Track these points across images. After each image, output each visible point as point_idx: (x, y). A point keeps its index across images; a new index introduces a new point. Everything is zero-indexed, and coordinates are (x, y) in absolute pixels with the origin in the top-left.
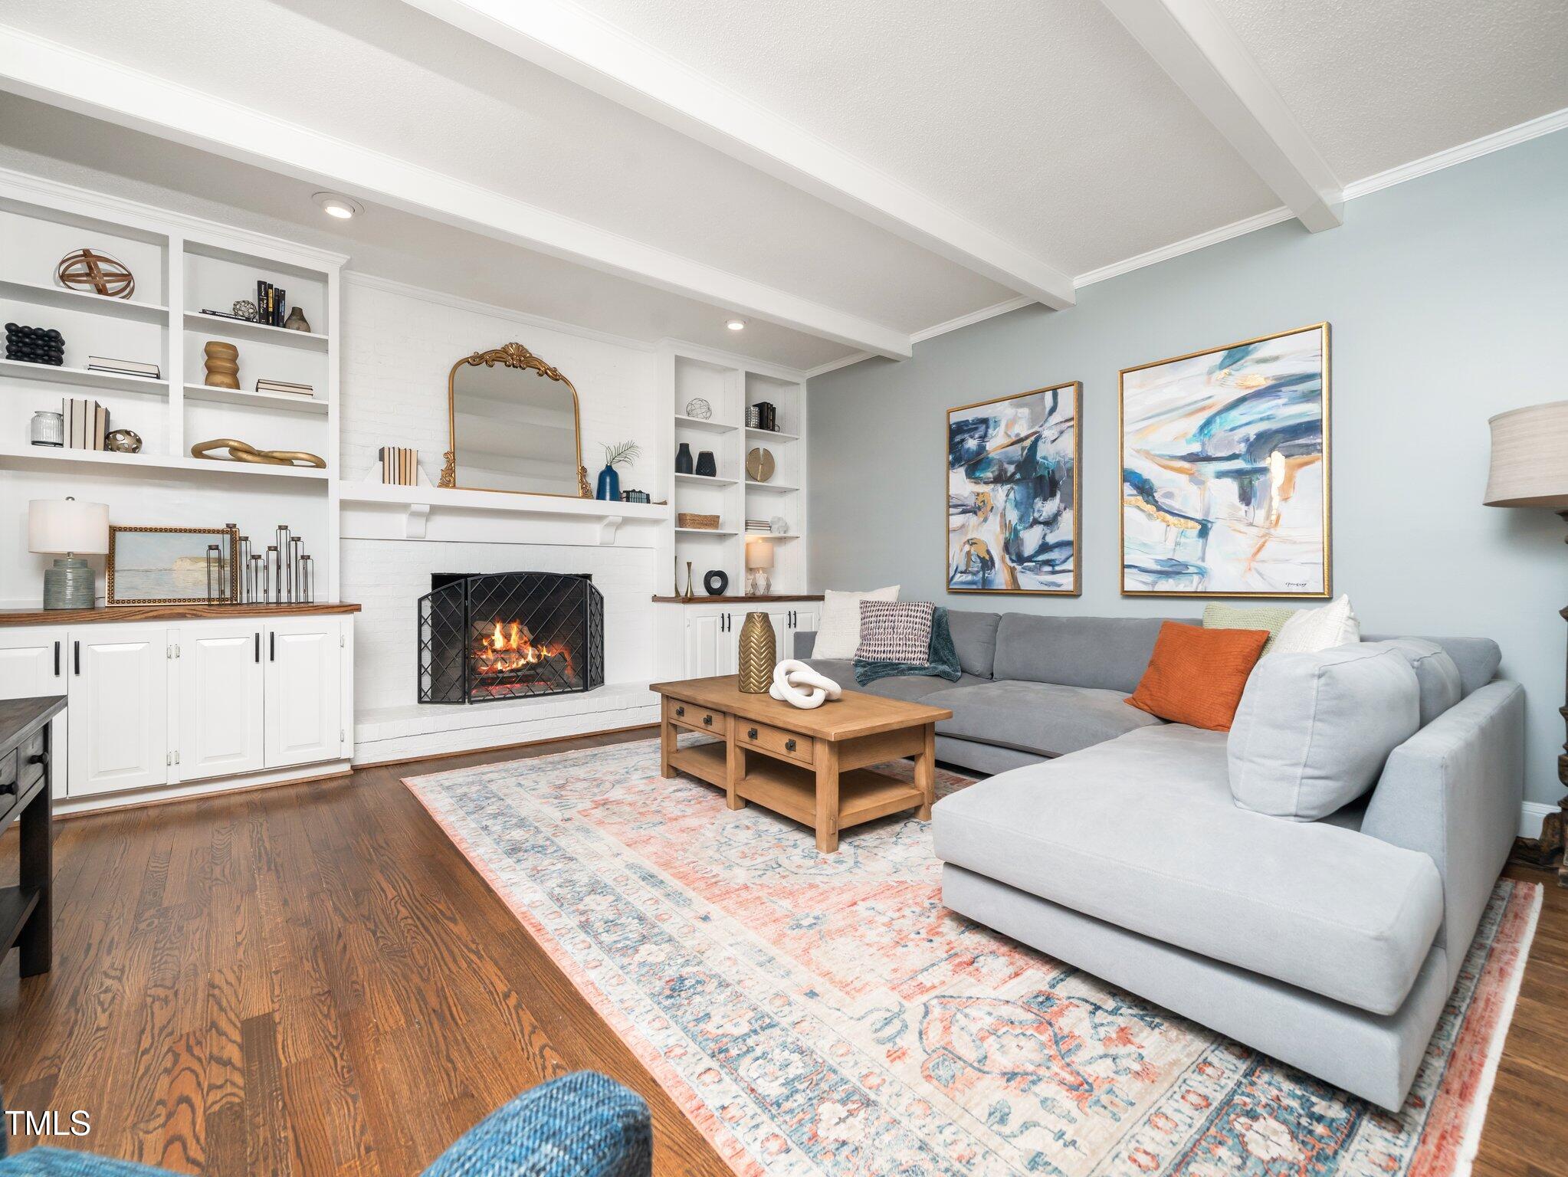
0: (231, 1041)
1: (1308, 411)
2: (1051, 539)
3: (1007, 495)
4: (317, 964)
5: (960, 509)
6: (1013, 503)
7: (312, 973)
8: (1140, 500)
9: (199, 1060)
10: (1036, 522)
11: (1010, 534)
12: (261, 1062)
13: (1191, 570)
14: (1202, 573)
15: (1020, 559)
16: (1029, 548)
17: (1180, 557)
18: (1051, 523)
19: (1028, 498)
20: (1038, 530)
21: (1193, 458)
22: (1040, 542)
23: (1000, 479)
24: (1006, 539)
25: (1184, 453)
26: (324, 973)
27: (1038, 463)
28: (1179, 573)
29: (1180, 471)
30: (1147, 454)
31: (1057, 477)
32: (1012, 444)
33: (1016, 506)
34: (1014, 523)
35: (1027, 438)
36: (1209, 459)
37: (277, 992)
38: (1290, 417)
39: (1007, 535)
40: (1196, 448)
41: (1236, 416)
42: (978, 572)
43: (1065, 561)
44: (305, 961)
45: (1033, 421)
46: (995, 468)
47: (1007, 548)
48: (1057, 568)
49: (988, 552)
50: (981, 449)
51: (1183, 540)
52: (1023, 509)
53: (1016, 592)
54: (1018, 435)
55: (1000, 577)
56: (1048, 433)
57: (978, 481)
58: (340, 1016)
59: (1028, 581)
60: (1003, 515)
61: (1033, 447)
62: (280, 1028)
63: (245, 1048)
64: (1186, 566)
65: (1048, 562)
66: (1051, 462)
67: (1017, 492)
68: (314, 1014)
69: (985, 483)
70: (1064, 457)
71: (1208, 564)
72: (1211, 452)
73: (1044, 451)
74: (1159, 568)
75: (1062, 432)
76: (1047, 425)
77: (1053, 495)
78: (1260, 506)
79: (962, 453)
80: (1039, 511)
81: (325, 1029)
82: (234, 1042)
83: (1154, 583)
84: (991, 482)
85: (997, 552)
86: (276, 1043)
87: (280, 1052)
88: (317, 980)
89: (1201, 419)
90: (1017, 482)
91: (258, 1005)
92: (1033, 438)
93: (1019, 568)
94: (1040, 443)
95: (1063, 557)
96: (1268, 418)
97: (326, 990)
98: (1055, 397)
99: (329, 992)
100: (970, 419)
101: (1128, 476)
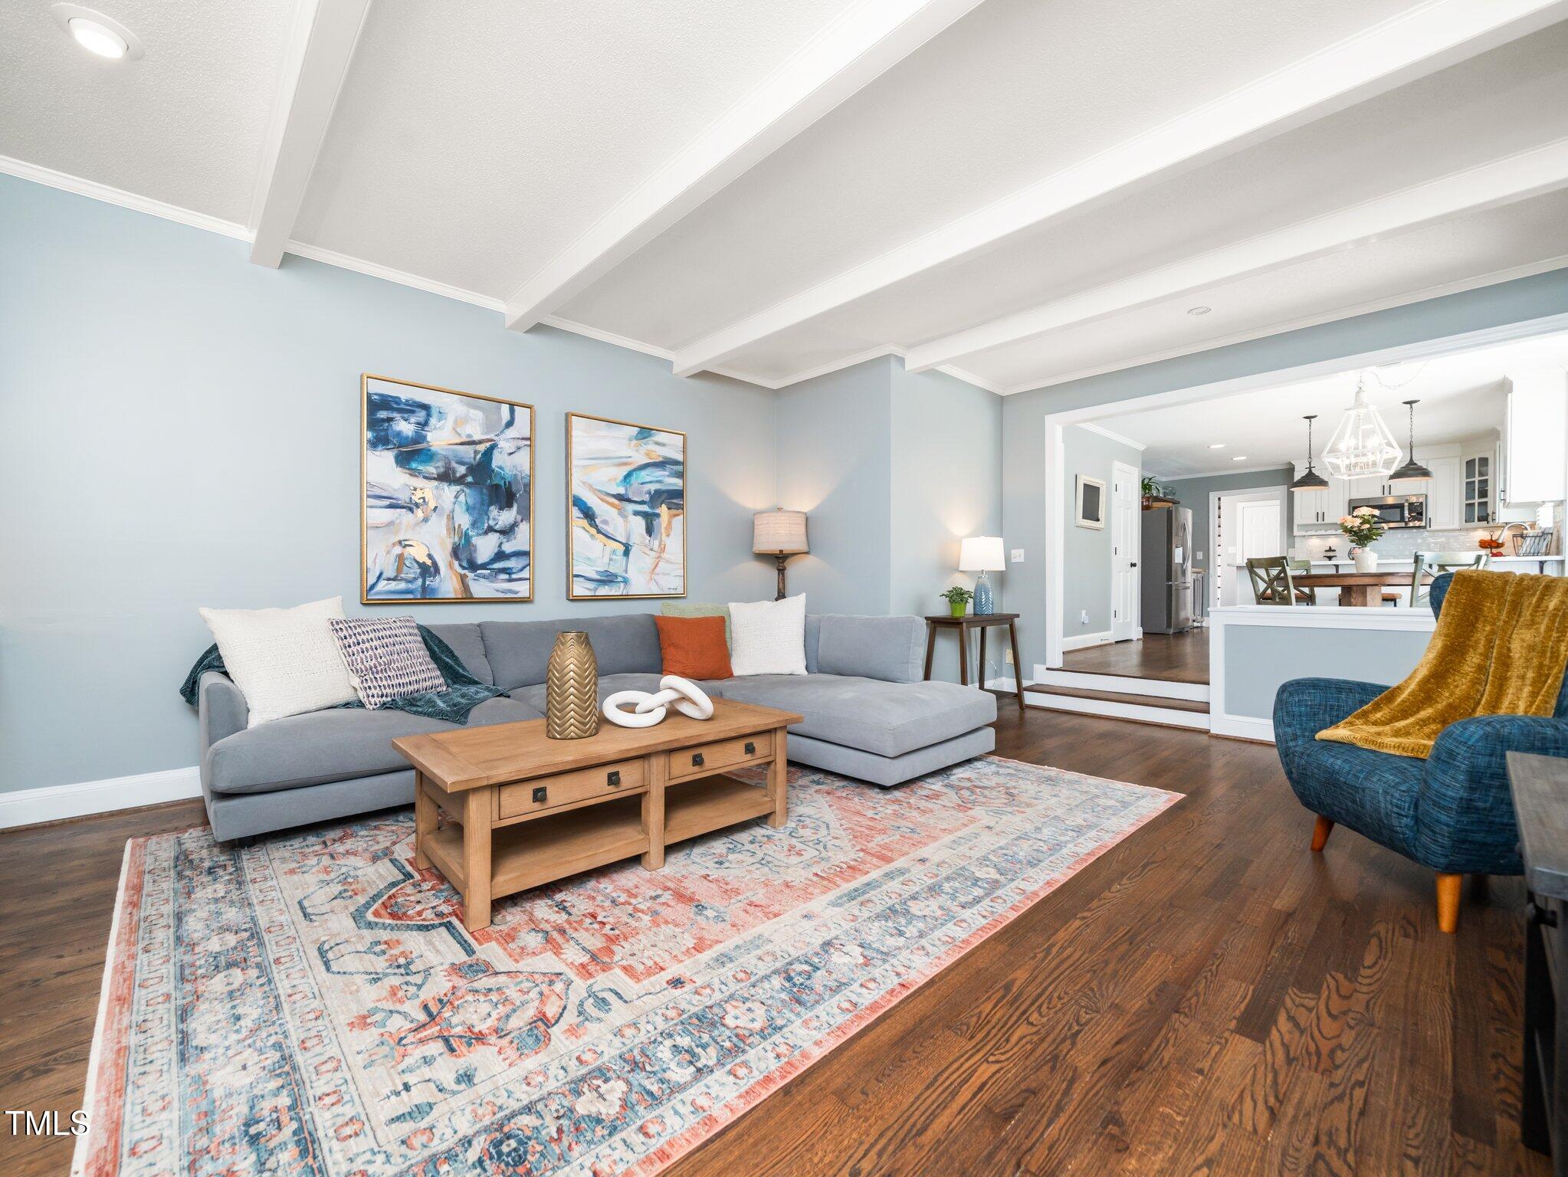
0: (1281, 1034)
1: (675, 483)
2: (508, 548)
3: (456, 497)
4: (1159, 1046)
5: (387, 502)
6: (464, 508)
7: (1171, 1042)
8: (585, 523)
9: (1313, 1038)
10: (491, 529)
11: (460, 538)
12: (1267, 1000)
13: (620, 579)
14: (626, 581)
15: (473, 566)
16: (483, 554)
17: (612, 570)
18: (508, 532)
19: (482, 504)
20: (493, 539)
21: (620, 498)
22: (496, 551)
23: (446, 477)
24: (454, 543)
25: (614, 492)
26: (1163, 1032)
27: (493, 471)
28: (612, 581)
29: (612, 505)
30: (591, 487)
31: (514, 489)
32: (462, 444)
33: (467, 510)
34: (464, 527)
35: (480, 442)
36: (629, 501)
37: (1217, 1048)
38: (670, 484)
39: (457, 539)
40: (621, 491)
41: (645, 475)
42: (415, 579)
43: (522, 570)
44: (1164, 1063)
45: (488, 428)
46: (440, 464)
47: (456, 552)
48: (514, 576)
49: (430, 556)
50: (419, 438)
51: (614, 557)
52: (476, 515)
53: (467, 599)
54: (469, 436)
55: (447, 584)
56: (505, 444)
57: (414, 473)
58: (1189, 988)
59: (481, 588)
60: (451, 518)
61: (488, 454)
62: (1237, 1013)
63: (1272, 1019)
64: (616, 576)
65: (504, 571)
66: (508, 473)
67: (468, 496)
68: (1204, 1003)
69: (425, 478)
70: (521, 472)
71: (629, 575)
72: (631, 496)
73: (498, 460)
74: (598, 577)
75: (519, 448)
76: (503, 436)
77: (509, 505)
78: (655, 539)
79: (390, 432)
80: (494, 519)
81: (1207, 987)
82: (1279, 1031)
83: (596, 589)
84: (435, 479)
85: (443, 559)
86: (1248, 1005)
87: (1249, 997)
88: (1175, 1030)
89: (625, 470)
90: (468, 485)
91: (1242, 1049)
92: (488, 445)
93: (471, 575)
94: (495, 452)
95: (520, 566)
96: (659, 482)
97: (1177, 1015)
98: (512, 412)
99: (1176, 1012)
100: (403, 398)
101: (578, 502)
